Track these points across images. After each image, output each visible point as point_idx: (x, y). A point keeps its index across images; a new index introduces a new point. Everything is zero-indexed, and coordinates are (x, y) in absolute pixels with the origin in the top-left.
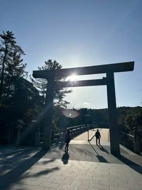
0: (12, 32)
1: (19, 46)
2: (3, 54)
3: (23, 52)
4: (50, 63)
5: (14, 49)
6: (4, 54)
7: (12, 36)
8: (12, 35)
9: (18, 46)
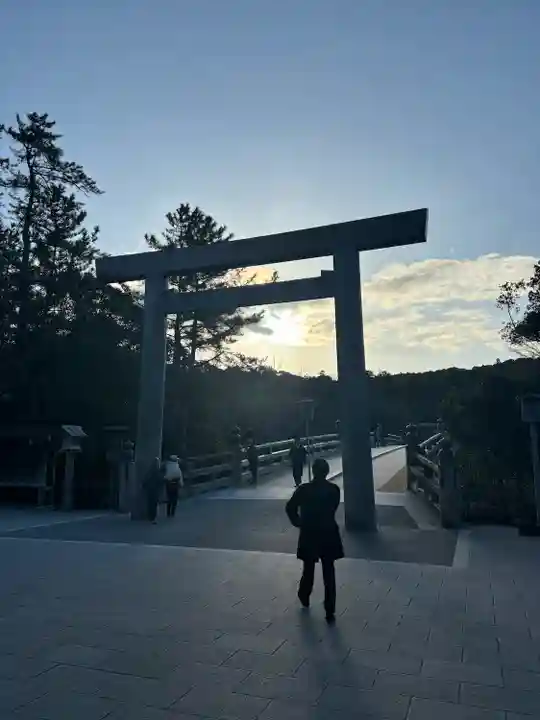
0: (46, 115)
1: (76, 164)
2: (22, 199)
3: (94, 183)
4: (184, 217)
5: (61, 175)
6: (27, 196)
7: (47, 130)
8: (49, 125)
9: (73, 164)
